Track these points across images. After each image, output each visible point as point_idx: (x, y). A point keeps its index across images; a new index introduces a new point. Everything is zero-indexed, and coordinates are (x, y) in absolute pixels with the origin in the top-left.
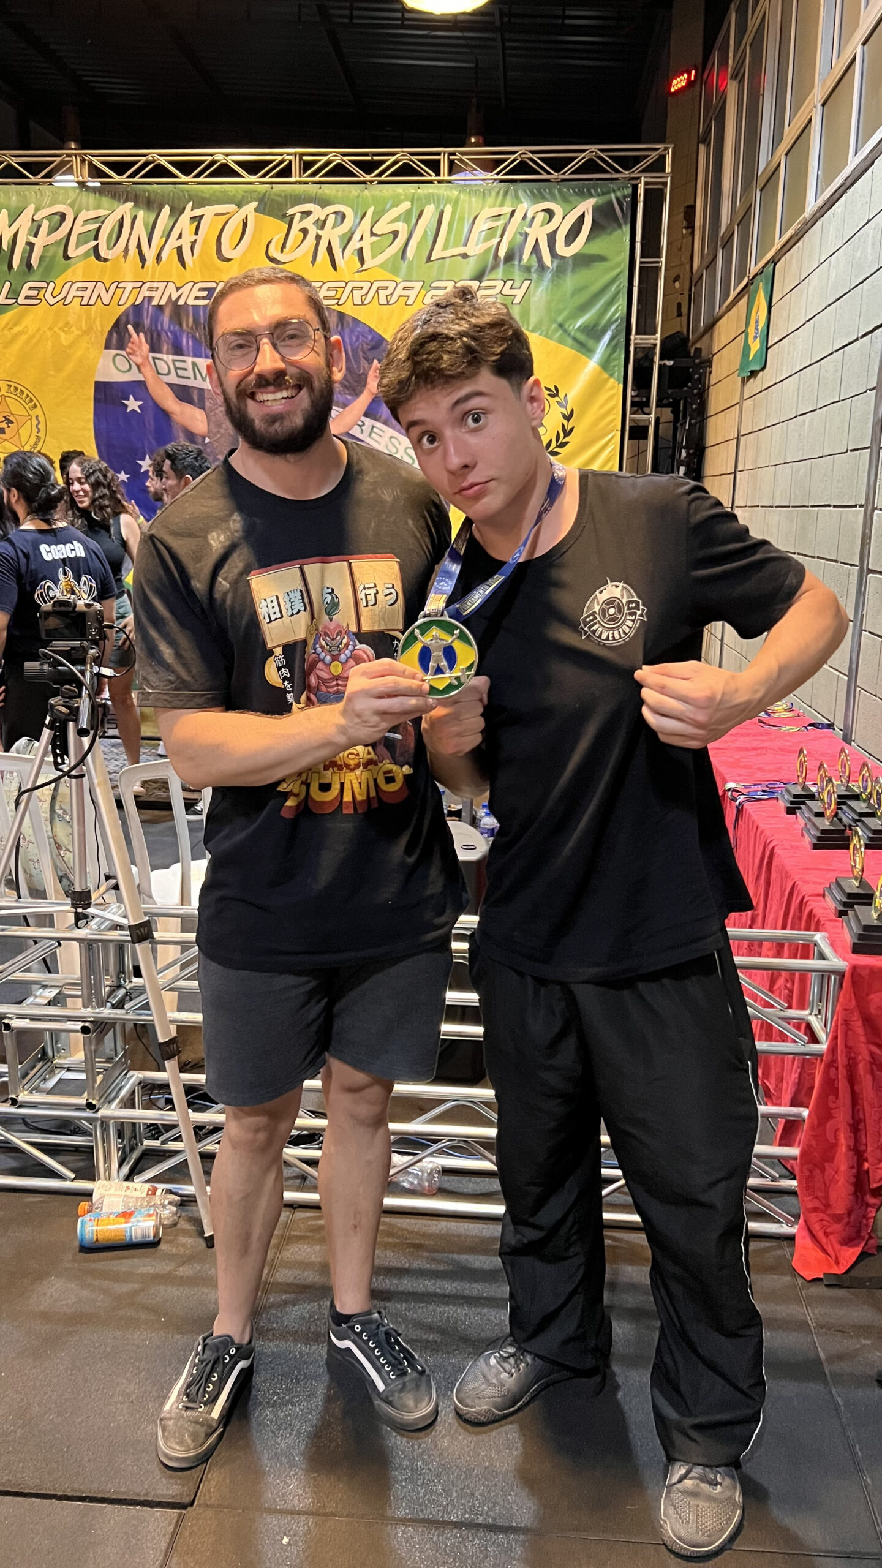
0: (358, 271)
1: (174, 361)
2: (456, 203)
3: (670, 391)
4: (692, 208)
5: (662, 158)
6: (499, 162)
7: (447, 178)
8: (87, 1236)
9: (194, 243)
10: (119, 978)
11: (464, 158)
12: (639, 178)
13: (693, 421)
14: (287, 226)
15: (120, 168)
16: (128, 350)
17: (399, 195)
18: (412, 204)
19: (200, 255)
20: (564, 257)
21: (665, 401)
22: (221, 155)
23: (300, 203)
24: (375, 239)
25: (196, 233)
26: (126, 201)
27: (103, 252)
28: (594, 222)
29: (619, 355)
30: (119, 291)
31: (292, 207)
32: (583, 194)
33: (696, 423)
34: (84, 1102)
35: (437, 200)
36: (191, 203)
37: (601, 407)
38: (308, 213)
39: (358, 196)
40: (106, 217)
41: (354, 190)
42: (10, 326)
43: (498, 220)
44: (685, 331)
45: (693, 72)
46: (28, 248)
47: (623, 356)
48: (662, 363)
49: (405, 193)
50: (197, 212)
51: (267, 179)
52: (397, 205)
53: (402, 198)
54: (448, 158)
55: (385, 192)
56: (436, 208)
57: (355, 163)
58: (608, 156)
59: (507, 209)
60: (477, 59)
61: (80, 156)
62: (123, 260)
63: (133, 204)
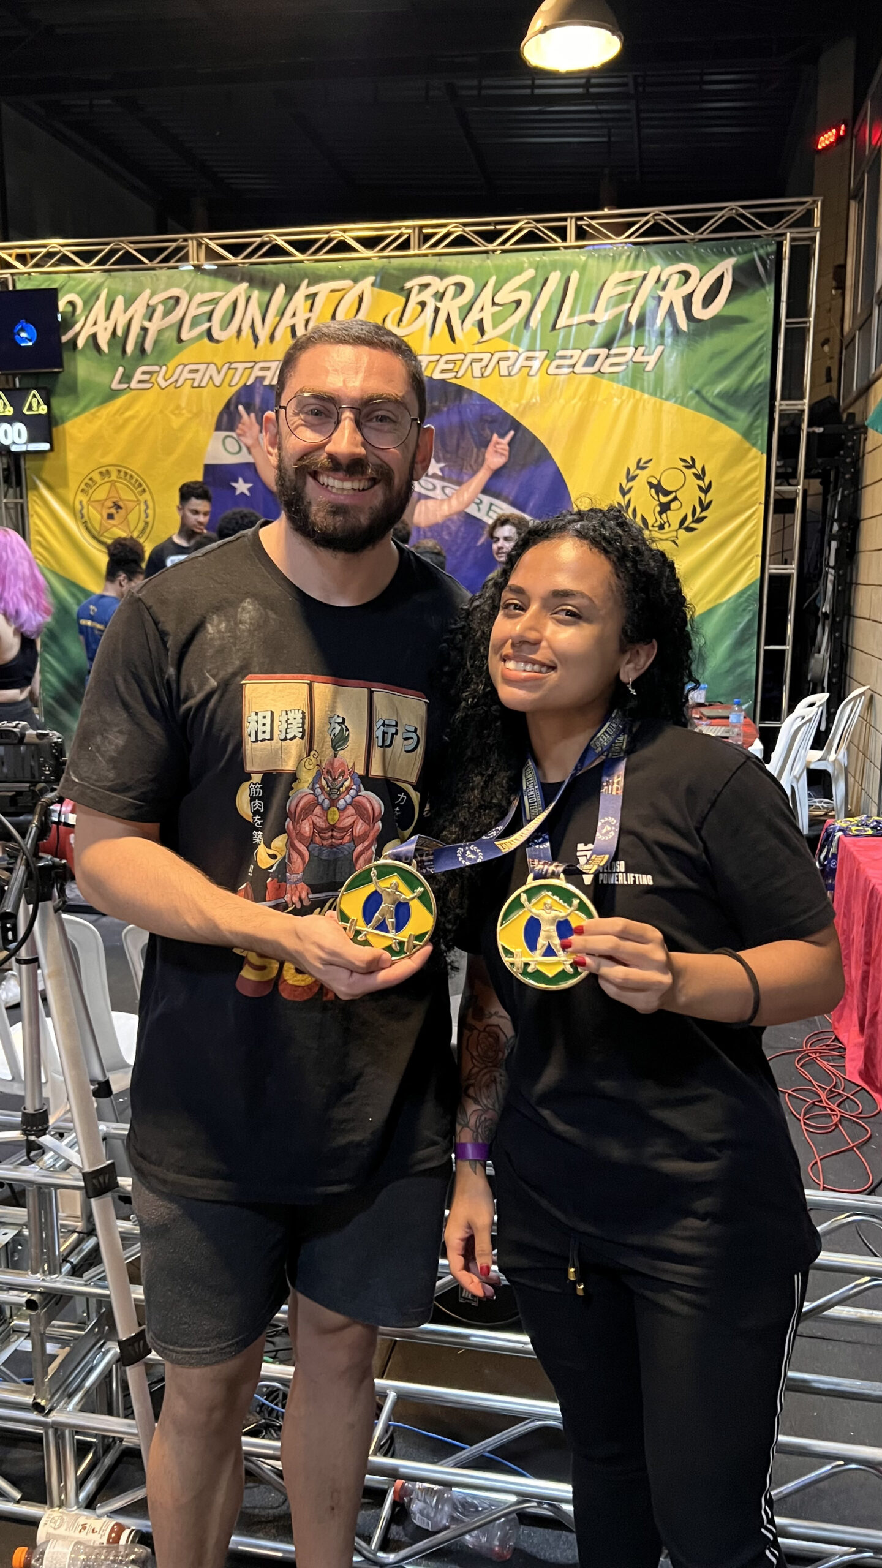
0: (479, 343)
2: (583, 269)
3: (819, 461)
4: (843, 267)
5: (810, 214)
6: (630, 224)
7: (573, 243)
9: (307, 321)
11: (594, 223)
12: (784, 234)
13: (846, 492)
14: (404, 300)
15: (236, 250)
16: (238, 431)
17: (523, 263)
18: (536, 272)
20: (701, 320)
21: (814, 472)
22: (339, 232)
23: (421, 276)
24: (496, 309)
25: (311, 310)
26: (241, 282)
27: (216, 334)
28: (734, 282)
29: (763, 423)
30: (231, 372)
31: (414, 278)
32: (722, 255)
33: (849, 494)
34: (30, 1401)
35: (565, 267)
36: (306, 281)
37: (741, 480)
38: (426, 286)
39: (480, 266)
40: (220, 298)
41: (476, 260)
42: (121, 411)
43: (628, 285)
44: (835, 396)
45: (843, 127)
46: (142, 333)
47: (766, 424)
48: (811, 430)
49: (528, 261)
50: (313, 290)
51: (386, 253)
52: (520, 273)
53: (526, 265)
54: (576, 224)
55: (508, 260)
56: (563, 274)
57: (477, 233)
58: (752, 214)
59: (638, 273)
60: (610, 131)
61: (197, 240)
62: (236, 340)
63: (247, 284)
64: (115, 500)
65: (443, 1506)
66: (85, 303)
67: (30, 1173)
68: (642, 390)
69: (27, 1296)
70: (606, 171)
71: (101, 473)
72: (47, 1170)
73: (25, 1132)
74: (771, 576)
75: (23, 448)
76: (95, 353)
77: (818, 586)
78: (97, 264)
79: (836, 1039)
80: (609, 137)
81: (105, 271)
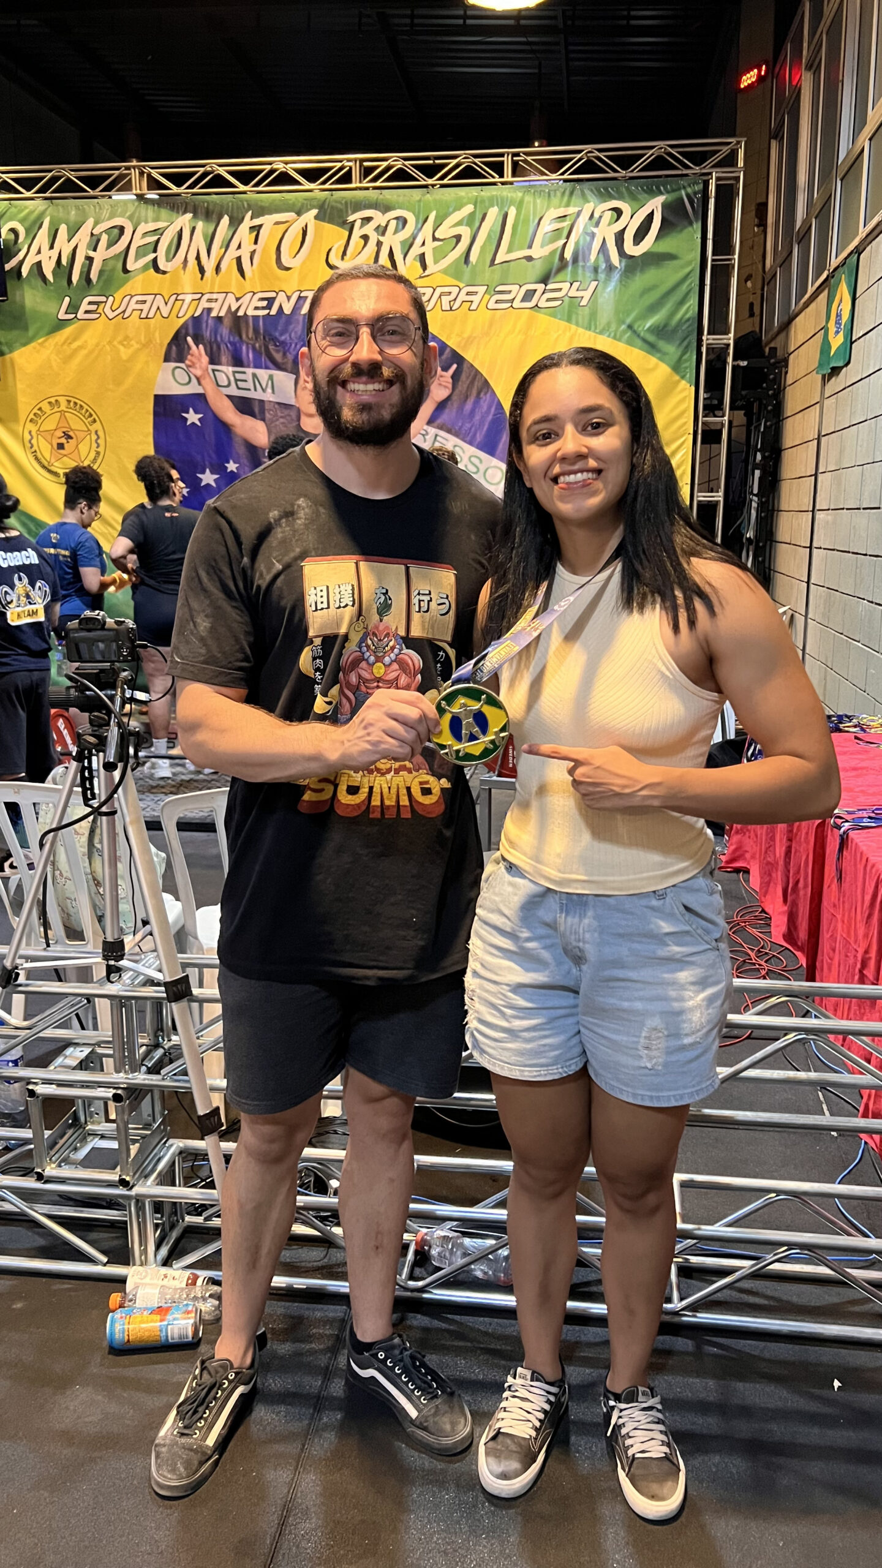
0: (421, 277)
1: (234, 372)
2: (520, 206)
3: (744, 393)
4: (766, 204)
5: (733, 154)
6: (565, 161)
7: (510, 179)
8: (117, 1336)
9: (253, 253)
10: (156, 1037)
11: (529, 158)
12: (711, 174)
13: (768, 423)
14: (347, 233)
15: (178, 179)
16: (187, 362)
17: (461, 198)
18: (475, 208)
19: (260, 264)
20: (632, 257)
21: (739, 403)
22: (280, 163)
23: (360, 210)
24: (437, 243)
25: (256, 242)
26: (185, 212)
27: (162, 264)
28: (664, 220)
29: (691, 356)
30: (179, 303)
31: (354, 212)
32: (652, 193)
33: (771, 425)
34: (117, 1178)
35: (502, 203)
36: (250, 213)
37: (672, 410)
38: (368, 220)
39: (420, 201)
40: (164, 229)
41: (416, 194)
42: (68, 341)
43: (562, 221)
44: (757, 330)
45: (764, 67)
46: (88, 262)
47: (694, 357)
48: (736, 363)
49: (467, 196)
50: (257, 222)
51: (327, 186)
52: (459, 209)
53: (464, 201)
54: (512, 159)
55: (448, 195)
56: (500, 210)
57: (416, 167)
58: (678, 152)
59: (572, 210)
60: (540, 64)
61: (139, 169)
62: (182, 272)
63: (191, 215)
64: (65, 430)
66: (28, 231)
67: (109, 989)
68: (577, 324)
69: (113, 1091)
70: (537, 103)
71: (50, 403)
73: (107, 958)
74: (700, 501)
76: (40, 283)
77: (742, 513)
78: (36, 192)
79: (763, 911)
80: (540, 69)
81: (46, 199)
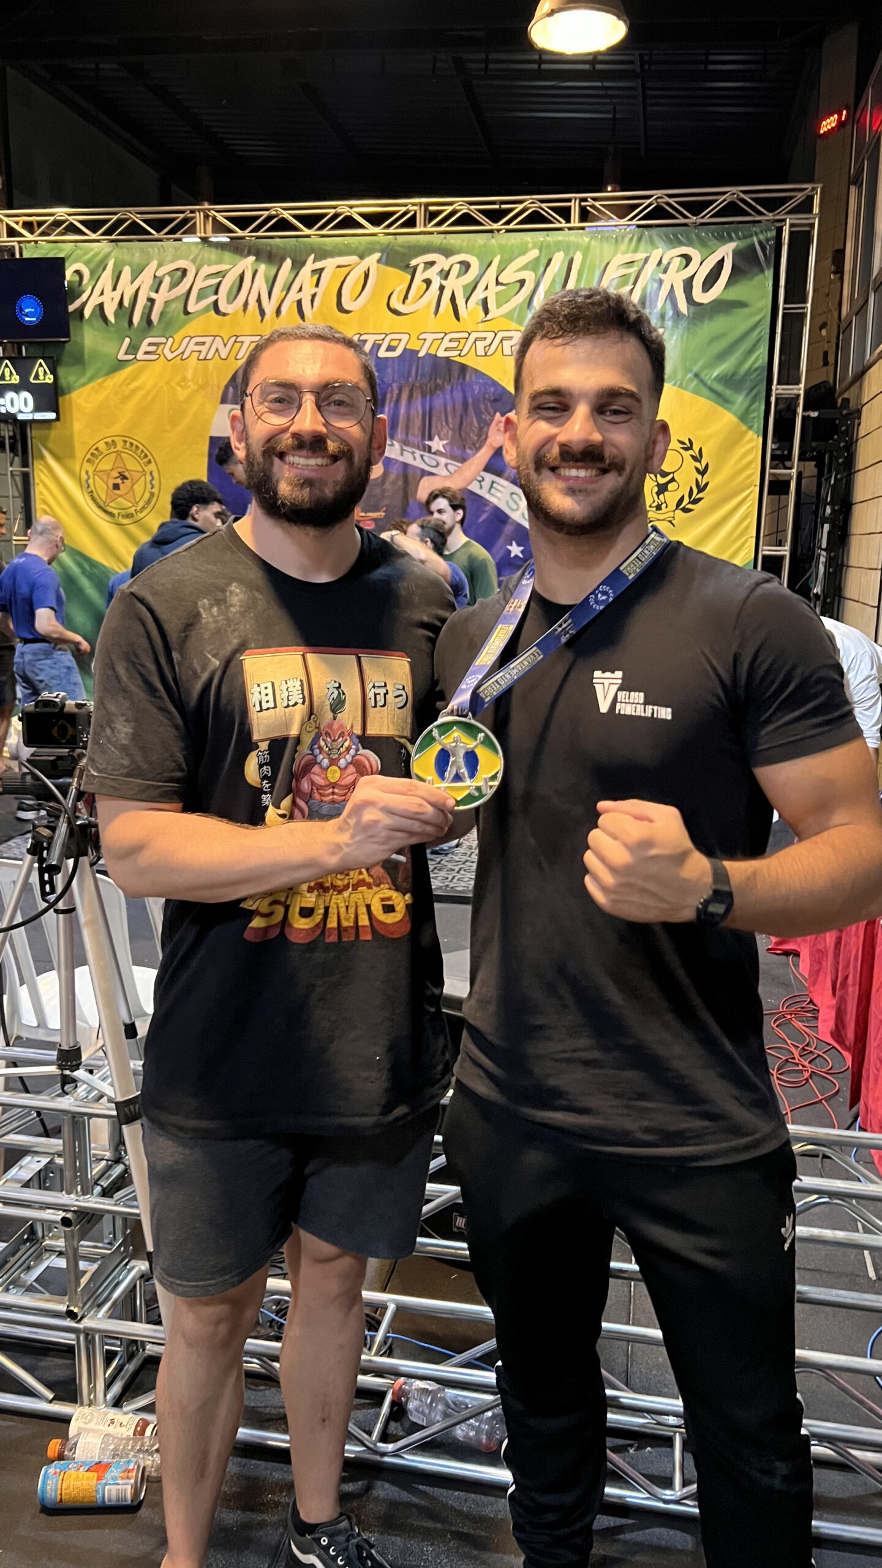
0: (482, 322)
2: (586, 251)
3: (814, 444)
4: (842, 252)
5: (810, 199)
6: (632, 207)
7: (577, 224)
8: (49, 1494)
9: (314, 296)
11: (597, 204)
12: (784, 220)
13: (839, 476)
14: (409, 277)
15: (243, 223)
17: (527, 242)
18: (541, 252)
19: (320, 307)
20: (701, 304)
21: (809, 455)
22: (346, 207)
23: (423, 254)
24: (500, 288)
25: (317, 285)
26: (248, 255)
27: (222, 307)
28: (734, 267)
29: (759, 406)
30: (238, 345)
31: (417, 256)
32: (723, 239)
33: (842, 479)
34: (64, 1310)
35: (567, 248)
36: (313, 256)
37: (737, 463)
38: (432, 264)
39: (484, 246)
40: (227, 271)
41: (480, 239)
42: (127, 381)
43: (630, 267)
44: (831, 381)
45: (844, 111)
46: (149, 304)
47: (763, 407)
48: (806, 414)
49: (533, 241)
50: (319, 265)
51: (391, 230)
52: (524, 253)
53: (530, 245)
54: (580, 205)
55: (513, 240)
56: (566, 254)
57: (482, 212)
58: (753, 199)
59: (640, 256)
60: (615, 108)
61: (204, 212)
62: (242, 313)
63: (254, 258)
64: (120, 470)
65: (436, 1406)
66: (92, 273)
67: (66, 1103)
69: (62, 1214)
70: (611, 148)
71: (107, 443)
72: (81, 1100)
73: (61, 1067)
74: (764, 557)
75: (30, 417)
76: (102, 323)
77: (810, 567)
78: (103, 234)
79: (811, 1002)
80: (614, 115)
81: (112, 241)
